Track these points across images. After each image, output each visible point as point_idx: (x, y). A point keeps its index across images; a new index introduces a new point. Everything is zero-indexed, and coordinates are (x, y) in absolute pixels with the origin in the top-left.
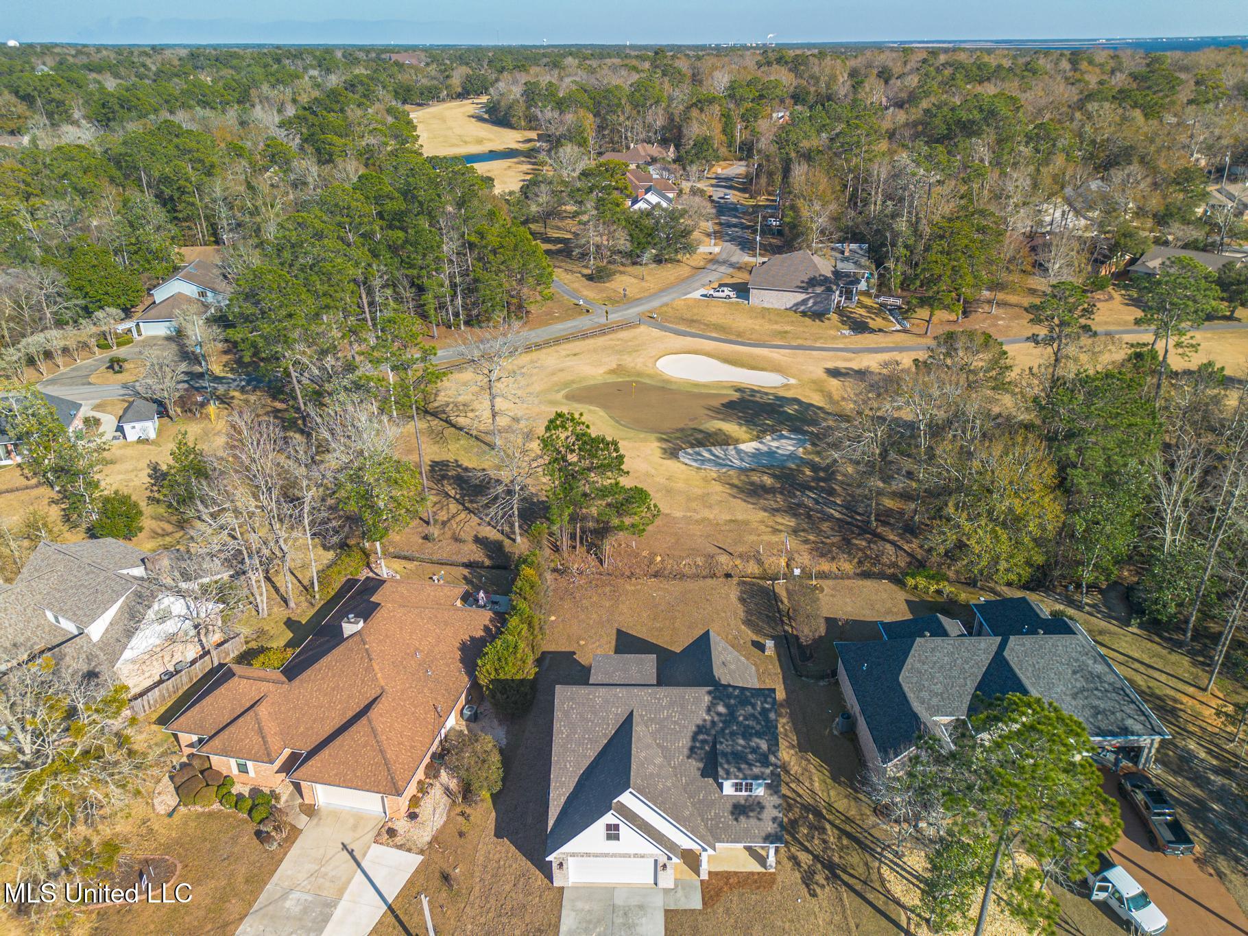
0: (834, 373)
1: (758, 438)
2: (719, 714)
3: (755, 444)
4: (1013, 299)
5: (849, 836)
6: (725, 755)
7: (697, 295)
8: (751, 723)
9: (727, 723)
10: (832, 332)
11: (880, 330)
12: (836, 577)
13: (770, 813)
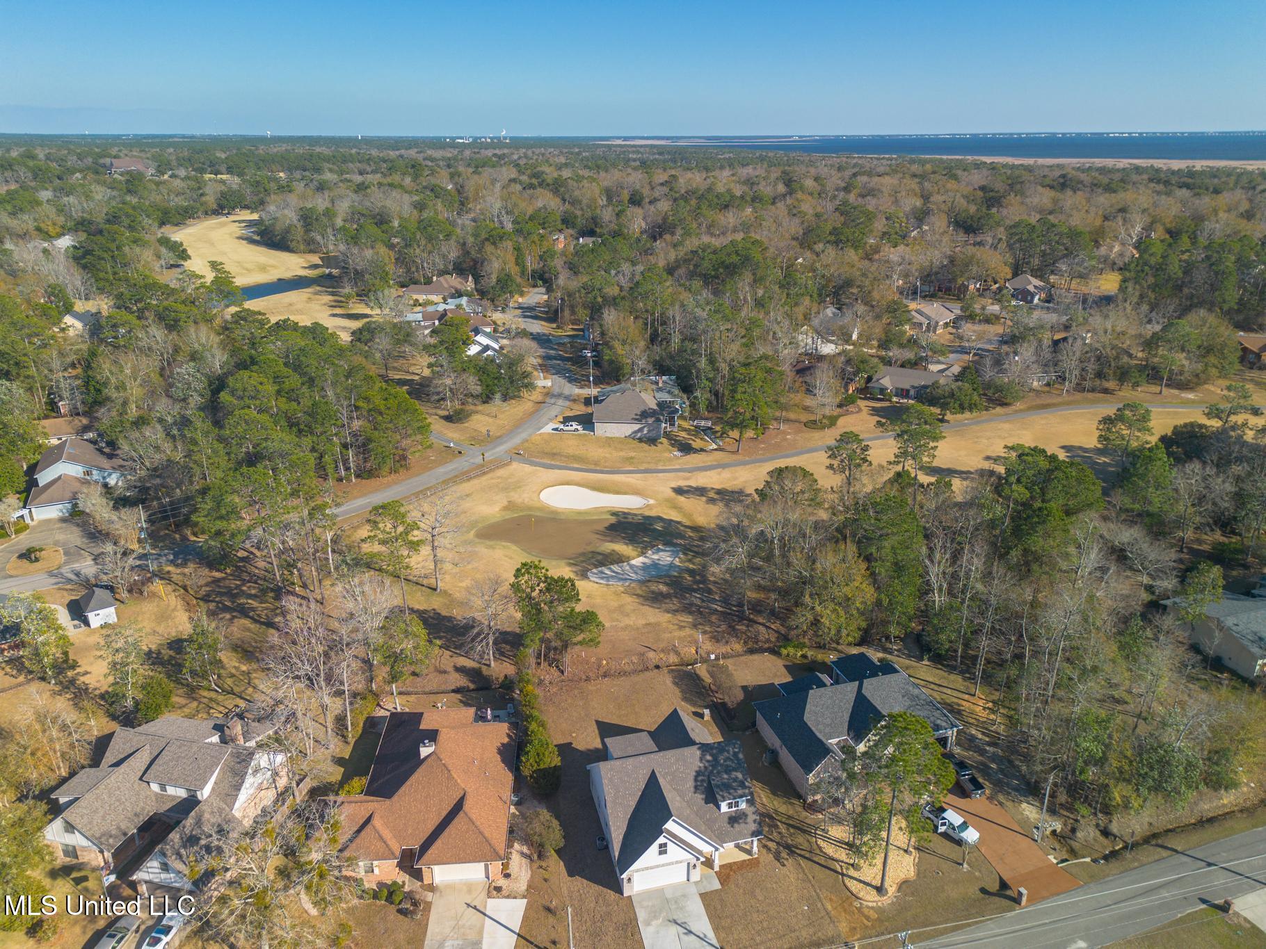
0: (679, 491)
1: (643, 554)
2: (708, 761)
3: (641, 559)
4: (792, 416)
5: (793, 826)
6: (718, 786)
7: (548, 428)
8: (729, 763)
9: (714, 766)
10: (666, 455)
11: (702, 450)
12: (732, 656)
13: (752, 817)
